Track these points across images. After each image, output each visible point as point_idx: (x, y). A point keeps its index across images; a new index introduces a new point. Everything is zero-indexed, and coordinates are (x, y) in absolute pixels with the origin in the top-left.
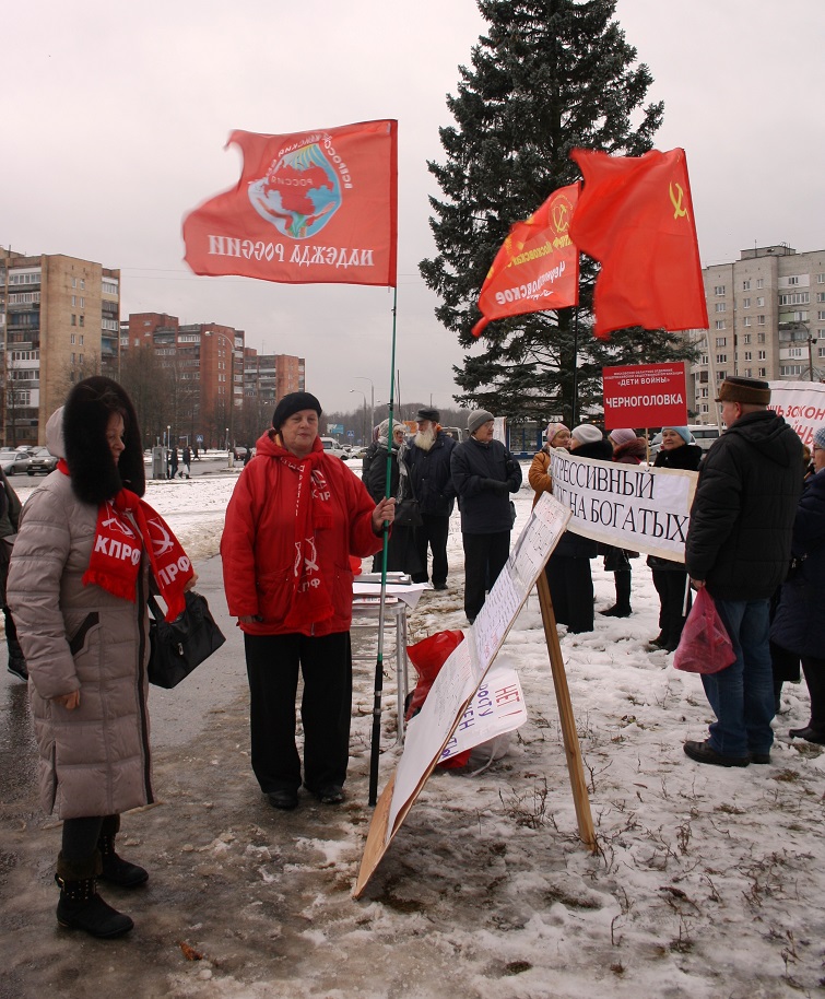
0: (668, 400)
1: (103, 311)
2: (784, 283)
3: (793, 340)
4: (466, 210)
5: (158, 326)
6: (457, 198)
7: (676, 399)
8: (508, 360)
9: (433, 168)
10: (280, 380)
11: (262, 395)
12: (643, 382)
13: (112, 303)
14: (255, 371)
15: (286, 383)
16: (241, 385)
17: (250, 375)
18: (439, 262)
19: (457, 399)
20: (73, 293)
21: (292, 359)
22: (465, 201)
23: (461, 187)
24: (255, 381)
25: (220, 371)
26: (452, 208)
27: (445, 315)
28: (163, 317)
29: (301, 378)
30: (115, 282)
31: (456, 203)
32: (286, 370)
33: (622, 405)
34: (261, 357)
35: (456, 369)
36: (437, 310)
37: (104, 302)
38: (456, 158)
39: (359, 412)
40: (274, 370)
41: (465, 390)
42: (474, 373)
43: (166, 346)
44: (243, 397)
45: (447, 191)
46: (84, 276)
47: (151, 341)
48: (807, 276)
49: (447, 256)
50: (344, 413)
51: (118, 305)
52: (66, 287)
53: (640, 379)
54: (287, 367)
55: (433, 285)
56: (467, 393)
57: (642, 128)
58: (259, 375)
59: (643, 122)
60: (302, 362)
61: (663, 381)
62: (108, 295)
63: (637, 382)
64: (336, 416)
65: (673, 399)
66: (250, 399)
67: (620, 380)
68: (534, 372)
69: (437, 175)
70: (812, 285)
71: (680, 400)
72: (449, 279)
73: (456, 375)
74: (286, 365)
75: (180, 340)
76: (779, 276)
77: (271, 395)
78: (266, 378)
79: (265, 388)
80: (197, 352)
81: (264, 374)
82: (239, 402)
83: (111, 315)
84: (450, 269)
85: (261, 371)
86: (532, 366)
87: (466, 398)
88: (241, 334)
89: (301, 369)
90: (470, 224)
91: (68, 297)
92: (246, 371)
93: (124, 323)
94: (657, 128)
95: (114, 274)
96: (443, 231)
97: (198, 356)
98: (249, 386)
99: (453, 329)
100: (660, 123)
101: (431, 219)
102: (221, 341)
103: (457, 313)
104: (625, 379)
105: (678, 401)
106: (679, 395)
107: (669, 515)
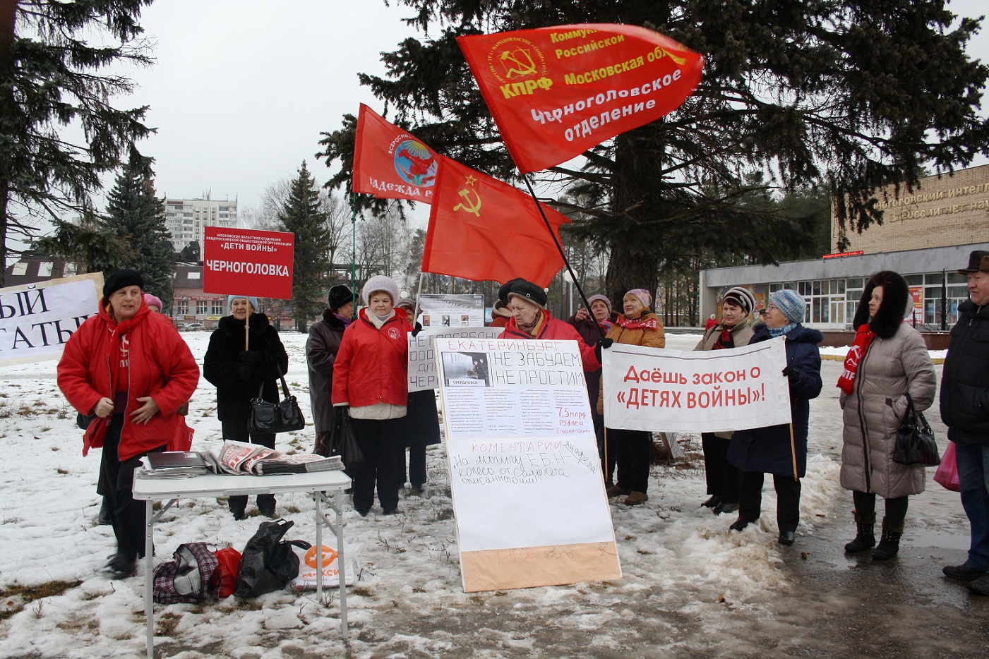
7: (282, 270)
12: (248, 247)
33: (224, 269)
53: (245, 244)
63: (241, 247)
65: (278, 270)
67: (223, 242)
104: (229, 242)
105: (284, 273)
106: (286, 267)
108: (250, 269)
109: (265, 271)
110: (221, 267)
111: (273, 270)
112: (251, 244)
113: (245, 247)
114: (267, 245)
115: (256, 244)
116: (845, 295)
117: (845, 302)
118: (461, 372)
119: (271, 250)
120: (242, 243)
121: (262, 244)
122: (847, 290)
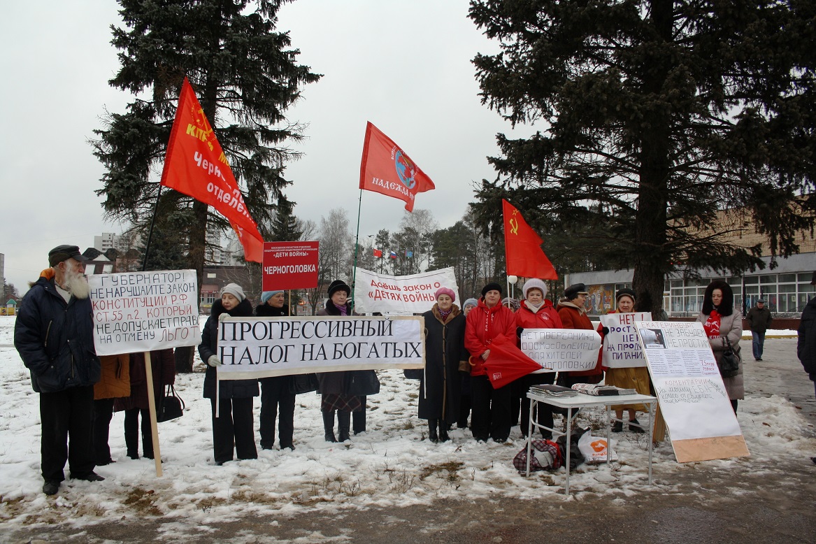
0: (307, 268)
7: (311, 268)
12: (291, 254)
33: (276, 272)
53: (289, 252)
61: (304, 254)
63: (287, 254)
65: (309, 268)
67: (275, 253)
71: (314, 269)
104: (279, 252)
107: (406, 343)
110: (274, 271)
112: (292, 252)
116: (670, 292)
117: (670, 297)
118: (651, 340)
120: (287, 252)
122: (671, 288)
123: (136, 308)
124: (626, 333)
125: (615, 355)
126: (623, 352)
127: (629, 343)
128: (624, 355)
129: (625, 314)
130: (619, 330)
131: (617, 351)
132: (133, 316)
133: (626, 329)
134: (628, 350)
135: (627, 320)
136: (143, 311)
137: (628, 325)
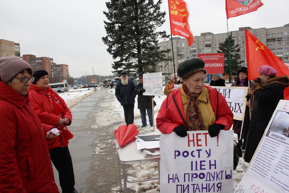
1: (16, 54)
2: (179, 45)
3: (181, 58)
4: (113, 24)
5: (31, 58)
6: (111, 20)
8: (125, 62)
9: (105, 13)
10: (62, 70)
11: (58, 74)
13: (18, 52)
14: (56, 68)
15: (64, 71)
16: (53, 72)
17: (55, 69)
18: (107, 37)
19: (113, 72)
20: (7, 49)
21: (65, 65)
22: (113, 21)
23: (112, 17)
24: (56, 71)
25: (48, 69)
26: (110, 23)
27: (109, 51)
28: (32, 55)
29: (67, 70)
30: (18, 46)
31: (111, 22)
32: (64, 68)
34: (57, 65)
35: (112, 64)
36: (107, 49)
37: (16, 52)
38: (111, 10)
39: (82, 77)
40: (61, 68)
41: (115, 69)
42: (117, 65)
43: (33, 63)
44: (53, 74)
45: (108, 19)
46: (10, 45)
47: (29, 61)
48: (184, 44)
49: (109, 35)
50: (78, 78)
51: (20, 52)
52: (5, 48)
54: (64, 67)
55: (106, 43)
56: (115, 70)
57: (157, 3)
58: (57, 69)
59: (158, 2)
60: (67, 66)
62: (17, 50)
64: (76, 78)
66: (55, 75)
67: (202, 58)
68: (132, 64)
69: (106, 15)
70: (185, 46)
72: (110, 42)
73: (112, 66)
74: (64, 66)
75: (36, 61)
76: (178, 44)
77: (60, 74)
78: (59, 70)
79: (59, 72)
80: (41, 64)
81: (58, 69)
82: (53, 76)
83: (18, 55)
84: (110, 39)
85: (57, 68)
86: (132, 63)
87: (115, 72)
88: (52, 59)
89: (67, 67)
90: (115, 27)
91: (6, 50)
92: (54, 68)
93: (22, 57)
94: (161, 3)
95: (18, 44)
96: (108, 29)
97: (41, 65)
98: (55, 72)
99: (111, 54)
100: (162, 2)
101: (105, 26)
102: (47, 61)
103: (112, 50)
104: (204, 58)
105: (221, 65)
106: (221, 64)
107: (236, 104)
108: (211, 65)
109: (215, 65)
111: (218, 65)
112: (211, 58)
113: (209, 59)
114: (216, 57)
115: (212, 58)
119: (217, 59)
120: (208, 58)
121: (214, 58)
123: (150, 83)
124: (196, 159)
125: (179, 187)
126: (190, 183)
127: (198, 172)
128: (191, 187)
129: (195, 132)
130: (185, 154)
131: (182, 182)
132: (149, 86)
133: (196, 154)
134: (197, 181)
135: (198, 140)
136: (151, 84)
137: (199, 148)
